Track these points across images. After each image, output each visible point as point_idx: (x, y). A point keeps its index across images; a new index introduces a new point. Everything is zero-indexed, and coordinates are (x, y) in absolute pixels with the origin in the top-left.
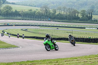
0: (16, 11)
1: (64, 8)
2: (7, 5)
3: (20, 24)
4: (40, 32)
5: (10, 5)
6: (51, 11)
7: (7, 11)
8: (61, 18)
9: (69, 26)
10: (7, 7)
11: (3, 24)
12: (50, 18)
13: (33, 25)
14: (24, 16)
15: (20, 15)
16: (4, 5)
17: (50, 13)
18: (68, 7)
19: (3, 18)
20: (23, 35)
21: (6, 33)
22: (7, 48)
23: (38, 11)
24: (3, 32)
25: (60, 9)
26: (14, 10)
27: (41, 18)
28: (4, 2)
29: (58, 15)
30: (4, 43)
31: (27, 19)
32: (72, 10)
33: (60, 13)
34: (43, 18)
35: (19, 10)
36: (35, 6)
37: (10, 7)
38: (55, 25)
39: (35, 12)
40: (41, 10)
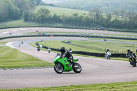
0: (55, 16)
1: (123, 12)
2: (42, 7)
3: (60, 34)
4: (88, 45)
5: (47, 7)
6: (104, 16)
7: (43, 16)
8: (118, 26)
9: (130, 37)
10: (43, 10)
11: (37, 34)
12: (103, 25)
14: (66, 23)
15: (60, 21)
16: (39, 8)
17: (102, 19)
18: (127, 11)
19: (37, 25)
21: (41, 46)
22: (43, 66)
23: (85, 16)
24: (36, 44)
25: (117, 13)
26: (53, 15)
27: (89, 25)
28: (39, 3)
29: (114, 22)
30: (38, 60)
31: (71, 27)
32: (133, 14)
33: (116, 20)
34: (93, 26)
35: (60, 15)
36: (82, 9)
37: (47, 10)
38: (110, 36)
39: (82, 17)
40: (90, 15)
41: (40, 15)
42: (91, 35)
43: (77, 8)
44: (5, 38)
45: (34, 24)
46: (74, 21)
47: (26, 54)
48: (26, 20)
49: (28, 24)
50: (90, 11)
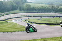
4: (49, 20)
7: (28, 8)
10: (28, 5)
11: (25, 16)
12: (55, 11)
13: (44, 16)
15: (36, 10)
16: (26, 4)
17: (55, 8)
19: (25, 12)
21: (27, 21)
23: (47, 7)
24: (25, 20)
25: (61, 5)
27: (49, 11)
29: (60, 9)
31: (41, 12)
35: (35, 7)
36: (45, 4)
37: (30, 5)
38: (58, 16)
40: (49, 6)
41: (26, 7)
42: (50, 15)
43: (43, 4)
44: (11, 18)
46: (42, 9)
47: (21, 25)
48: (20, 10)
49: (21, 12)
50: (49, 5)
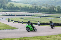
0: (17, 7)
1: (47, 5)
2: (11, 3)
3: (19, 15)
5: (13, 3)
6: (39, 7)
7: (11, 7)
8: (44, 11)
9: (50, 16)
10: (11, 4)
11: (9, 15)
12: (38, 11)
13: (27, 16)
14: (21, 10)
15: (19, 9)
16: (9, 3)
17: (38, 8)
19: (9, 11)
20: (22, 21)
21: (10, 20)
22: (11, 29)
23: (30, 7)
24: (8, 19)
25: (44, 5)
26: (16, 6)
27: (32, 11)
28: (9, 1)
29: (43, 9)
30: (9, 26)
31: (24, 11)
32: (51, 6)
33: (44, 8)
34: (33, 11)
35: (19, 6)
36: (29, 4)
37: (13, 4)
38: (41, 15)
39: (29, 7)
40: (32, 6)
42: (33, 15)
43: (26, 3)
45: (7, 10)
46: (25, 9)
48: (4, 9)
50: (32, 4)
